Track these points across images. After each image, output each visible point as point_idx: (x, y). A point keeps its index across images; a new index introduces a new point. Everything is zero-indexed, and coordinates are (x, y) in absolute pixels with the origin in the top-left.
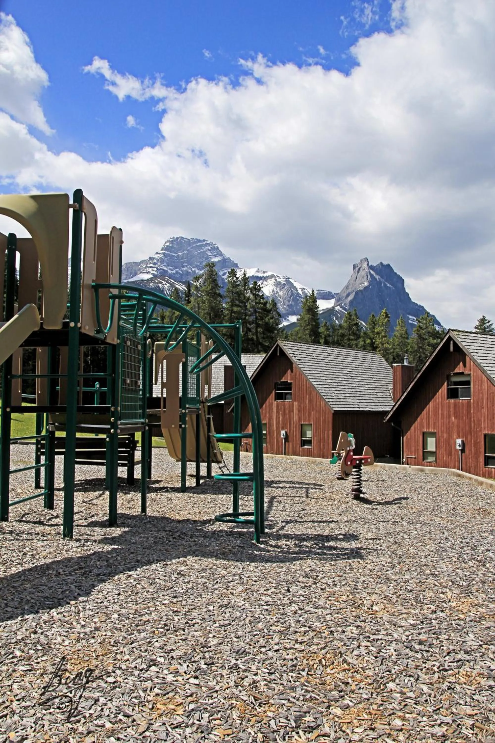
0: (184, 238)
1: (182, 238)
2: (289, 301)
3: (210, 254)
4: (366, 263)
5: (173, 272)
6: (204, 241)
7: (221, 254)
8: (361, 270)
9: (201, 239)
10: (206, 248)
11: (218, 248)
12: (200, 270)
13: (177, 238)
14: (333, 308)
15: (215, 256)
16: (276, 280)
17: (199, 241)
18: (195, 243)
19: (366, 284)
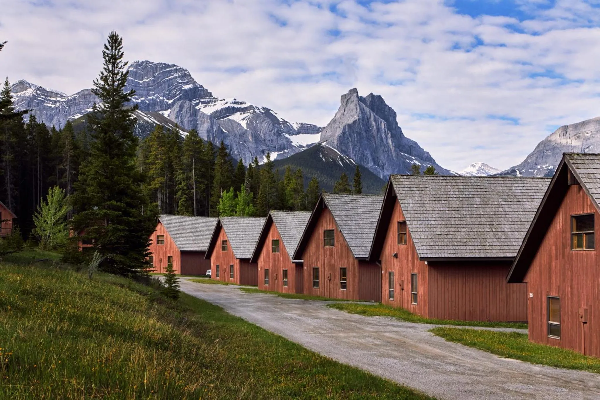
0: (150, 63)
1: (147, 62)
2: (270, 135)
3: (180, 81)
4: (355, 95)
5: (137, 101)
6: (174, 66)
7: (192, 81)
8: (350, 101)
9: (170, 64)
10: (176, 75)
11: (189, 75)
12: (168, 99)
13: (143, 62)
14: (320, 144)
15: (186, 84)
16: (255, 112)
17: (167, 66)
18: (162, 68)
19: (356, 118)
